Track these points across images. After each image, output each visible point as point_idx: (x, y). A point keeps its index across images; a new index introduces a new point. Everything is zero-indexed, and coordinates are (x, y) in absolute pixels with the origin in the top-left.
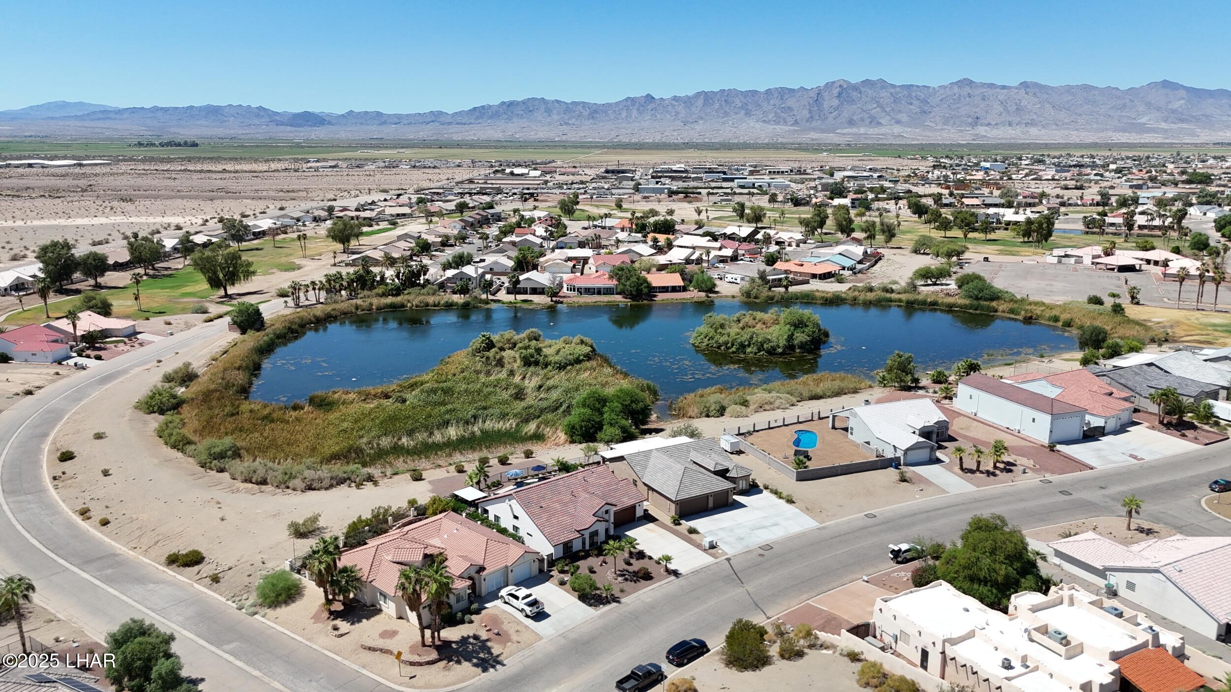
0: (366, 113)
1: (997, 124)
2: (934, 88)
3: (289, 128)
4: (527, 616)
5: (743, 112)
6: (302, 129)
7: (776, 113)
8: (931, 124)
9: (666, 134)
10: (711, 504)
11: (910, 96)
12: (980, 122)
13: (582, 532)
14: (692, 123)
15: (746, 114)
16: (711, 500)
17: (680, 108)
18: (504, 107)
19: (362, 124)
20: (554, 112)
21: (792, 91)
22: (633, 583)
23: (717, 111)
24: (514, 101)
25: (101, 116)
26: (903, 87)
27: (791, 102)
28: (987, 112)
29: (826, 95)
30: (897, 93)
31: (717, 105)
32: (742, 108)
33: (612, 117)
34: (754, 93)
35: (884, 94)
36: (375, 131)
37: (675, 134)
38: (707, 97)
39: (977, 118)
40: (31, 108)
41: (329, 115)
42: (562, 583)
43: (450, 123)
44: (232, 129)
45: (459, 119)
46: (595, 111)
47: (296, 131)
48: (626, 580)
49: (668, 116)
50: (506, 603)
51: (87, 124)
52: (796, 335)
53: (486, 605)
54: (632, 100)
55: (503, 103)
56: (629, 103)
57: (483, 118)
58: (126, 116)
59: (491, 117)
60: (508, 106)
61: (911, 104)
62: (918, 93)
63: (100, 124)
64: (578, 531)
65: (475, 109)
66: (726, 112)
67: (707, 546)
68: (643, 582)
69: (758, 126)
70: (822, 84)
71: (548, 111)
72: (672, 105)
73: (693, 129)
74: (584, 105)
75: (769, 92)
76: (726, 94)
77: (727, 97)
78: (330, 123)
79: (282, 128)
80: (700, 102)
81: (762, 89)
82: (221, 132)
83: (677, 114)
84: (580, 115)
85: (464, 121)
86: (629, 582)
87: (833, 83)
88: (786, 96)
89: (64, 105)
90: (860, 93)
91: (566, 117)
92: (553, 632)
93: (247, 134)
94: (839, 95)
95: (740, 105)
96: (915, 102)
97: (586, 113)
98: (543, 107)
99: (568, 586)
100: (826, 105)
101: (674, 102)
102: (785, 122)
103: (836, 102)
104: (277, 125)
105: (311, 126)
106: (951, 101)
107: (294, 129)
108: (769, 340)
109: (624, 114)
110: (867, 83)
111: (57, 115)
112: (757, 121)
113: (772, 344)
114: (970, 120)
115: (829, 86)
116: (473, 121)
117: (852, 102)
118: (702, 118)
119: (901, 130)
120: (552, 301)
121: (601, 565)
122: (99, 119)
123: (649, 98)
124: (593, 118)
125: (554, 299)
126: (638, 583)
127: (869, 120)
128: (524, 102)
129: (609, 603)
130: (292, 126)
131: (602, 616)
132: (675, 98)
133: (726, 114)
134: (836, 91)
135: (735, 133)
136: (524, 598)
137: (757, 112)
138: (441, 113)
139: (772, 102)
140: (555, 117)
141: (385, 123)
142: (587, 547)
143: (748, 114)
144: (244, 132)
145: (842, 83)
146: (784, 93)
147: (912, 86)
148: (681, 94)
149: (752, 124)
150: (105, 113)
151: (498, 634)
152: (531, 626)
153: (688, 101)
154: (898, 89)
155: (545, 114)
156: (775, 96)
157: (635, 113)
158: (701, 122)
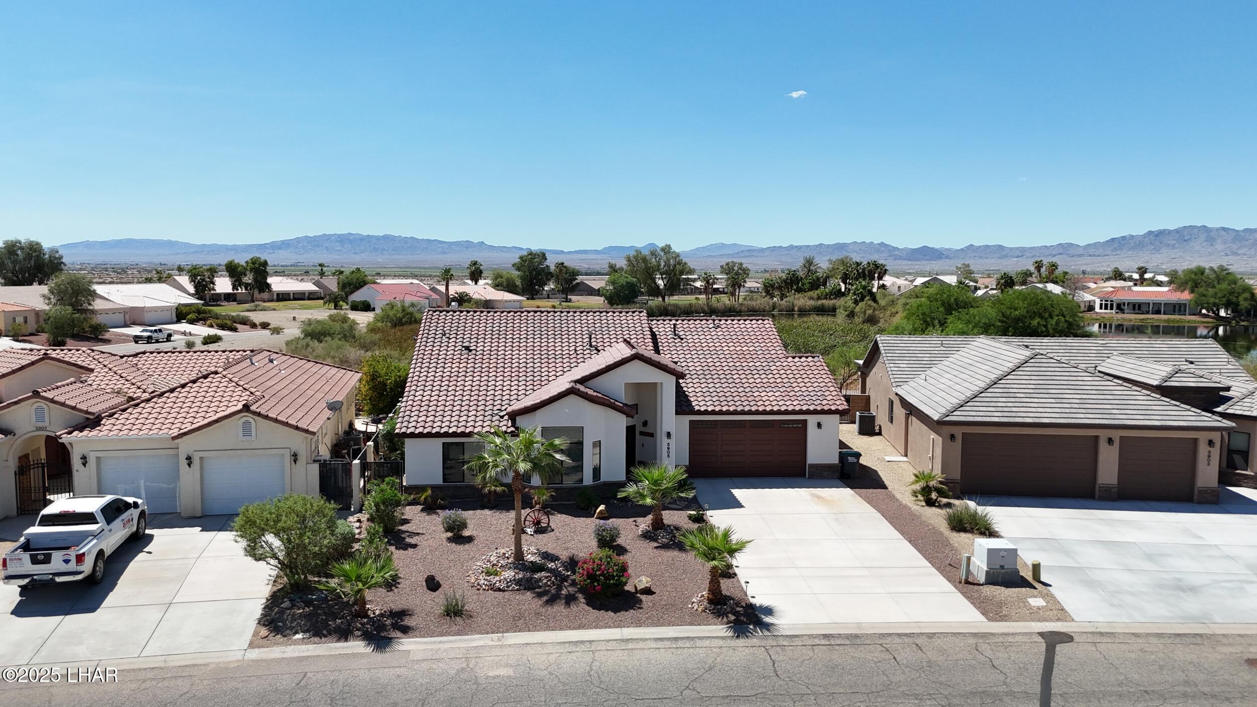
0: (988, 247)
3: (905, 262)
6: (919, 263)
18: (1151, 236)
19: (981, 257)
20: (1219, 240)
24: (1165, 230)
25: (747, 254)
36: (993, 264)
40: (698, 249)
41: (949, 250)
43: (1080, 256)
45: (1091, 251)
47: (912, 265)
55: (1150, 233)
57: (1121, 249)
58: (769, 253)
59: (1132, 249)
60: (1157, 236)
65: (1113, 240)
71: (1210, 240)
78: (947, 257)
79: (900, 262)
85: (1097, 253)
89: (723, 246)
98: (1203, 237)
104: (895, 260)
105: (928, 260)
107: (910, 263)
111: (713, 254)
116: (1108, 252)
128: (1177, 231)
130: (909, 260)
138: (1071, 245)
141: (1006, 256)
150: (753, 252)
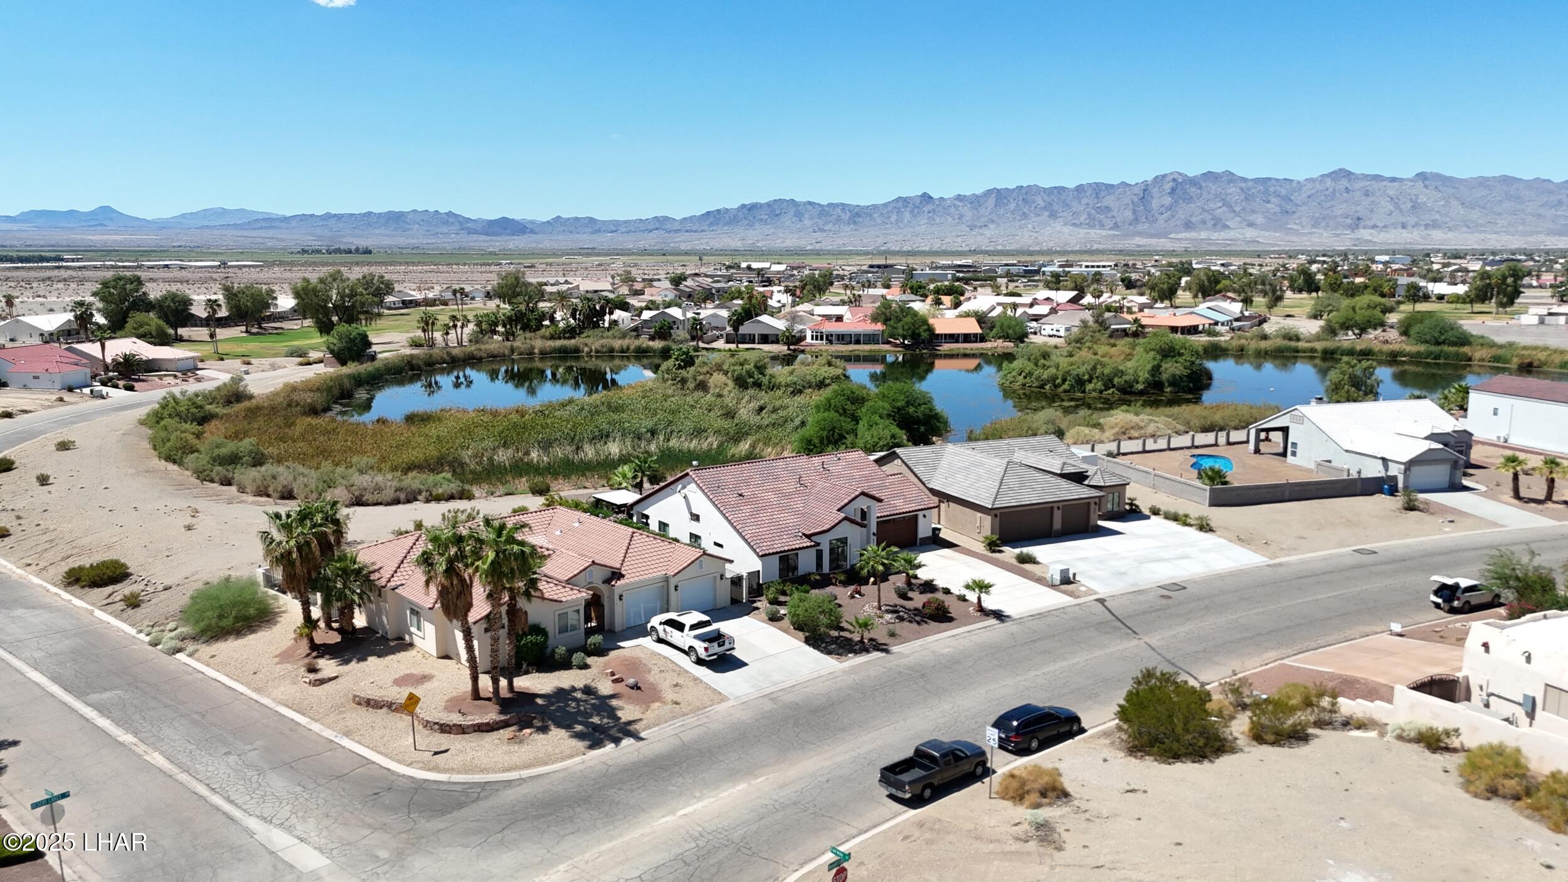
0: (577, 219)
1: (1385, 227)
2: (1299, 182)
3: (483, 237)
4: (700, 662)
5: (1046, 213)
6: (499, 238)
7: (1089, 215)
8: (1295, 227)
9: (947, 240)
10: (1057, 524)
11: (1266, 191)
12: (1362, 223)
13: (816, 539)
14: (981, 227)
15: (1049, 216)
16: (1058, 516)
17: (968, 212)
18: (745, 210)
19: (571, 232)
20: (806, 216)
21: (1110, 187)
22: (915, 625)
23: (1012, 213)
24: (757, 204)
25: (264, 224)
26: (1257, 181)
27: (1109, 201)
28: (1372, 211)
29: (1155, 191)
30: (1249, 189)
31: (1012, 206)
32: (1045, 208)
33: (879, 221)
34: (1061, 190)
35: (1231, 189)
36: (586, 240)
37: (959, 240)
38: (1000, 196)
39: (1359, 219)
40: (184, 216)
41: (532, 222)
42: (774, 618)
43: (677, 231)
44: (417, 238)
45: (688, 226)
46: (857, 215)
47: (491, 240)
48: (901, 619)
49: (950, 220)
50: (660, 641)
51: (246, 233)
52: (1164, 366)
53: (621, 644)
54: (904, 201)
55: (743, 206)
56: (900, 204)
57: (717, 224)
58: (294, 223)
59: (728, 223)
60: (749, 209)
61: (1268, 202)
62: (1278, 188)
63: (262, 233)
64: (809, 537)
65: (708, 213)
66: (1024, 213)
67: (1057, 578)
68: (933, 624)
69: (1067, 230)
70: (1150, 177)
71: (799, 215)
72: (955, 205)
73: (982, 234)
74: (843, 206)
75: (1080, 189)
76: (1024, 192)
77: (1026, 194)
78: (532, 231)
79: (474, 237)
80: (991, 202)
81: (1071, 184)
82: (402, 241)
83: (961, 217)
84: (838, 220)
85: (694, 228)
86: (906, 624)
87: (1164, 176)
88: (1103, 194)
89: (224, 212)
90: (1200, 188)
91: (821, 222)
92: (751, 690)
93: (432, 244)
94: (1173, 191)
95: (1043, 204)
96: (1273, 199)
97: (846, 217)
98: (792, 211)
99: (786, 622)
100: (1155, 204)
101: (957, 203)
102: (1102, 226)
103: (1168, 200)
104: (469, 233)
105: (509, 235)
106: (1323, 198)
107: (488, 238)
108: (1122, 372)
109: (894, 218)
110: (1209, 176)
111: (212, 224)
112: (1065, 224)
113: (1127, 378)
114: (1349, 221)
115: (1159, 180)
116: (705, 227)
117: (1190, 199)
118: (993, 221)
119: (1256, 234)
120: (789, 349)
121: (852, 597)
122: (262, 228)
123: (926, 198)
124: (855, 222)
125: (792, 347)
126: (925, 626)
127: (1213, 222)
128: (768, 205)
129: (867, 651)
130: (486, 234)
131: (853, 670)
132: (959, 198)
133: (1025, 216)
134: (1168, 187)
135: (1036, 238)
136: (693, 627)
137: (1065, 214)
138: (666, 219)
139: (1084, 201)
140: (807, 222)
141: (599, 231)
142: (826, 568)
143: (1053, 215)
144: (429, 241)
145: (1176, 176)
146: (1100, 189)
147: (1270, 179)
148: (967, 192)
149: (1058, 228)
150: (270, 222)
151: (636, 687)
152: (704, 679)
153: (976, 201)
154: (1250, 184)
155: (794, 219)
156: (1088, 194)
157: (907, 216)
158: (992, 226)
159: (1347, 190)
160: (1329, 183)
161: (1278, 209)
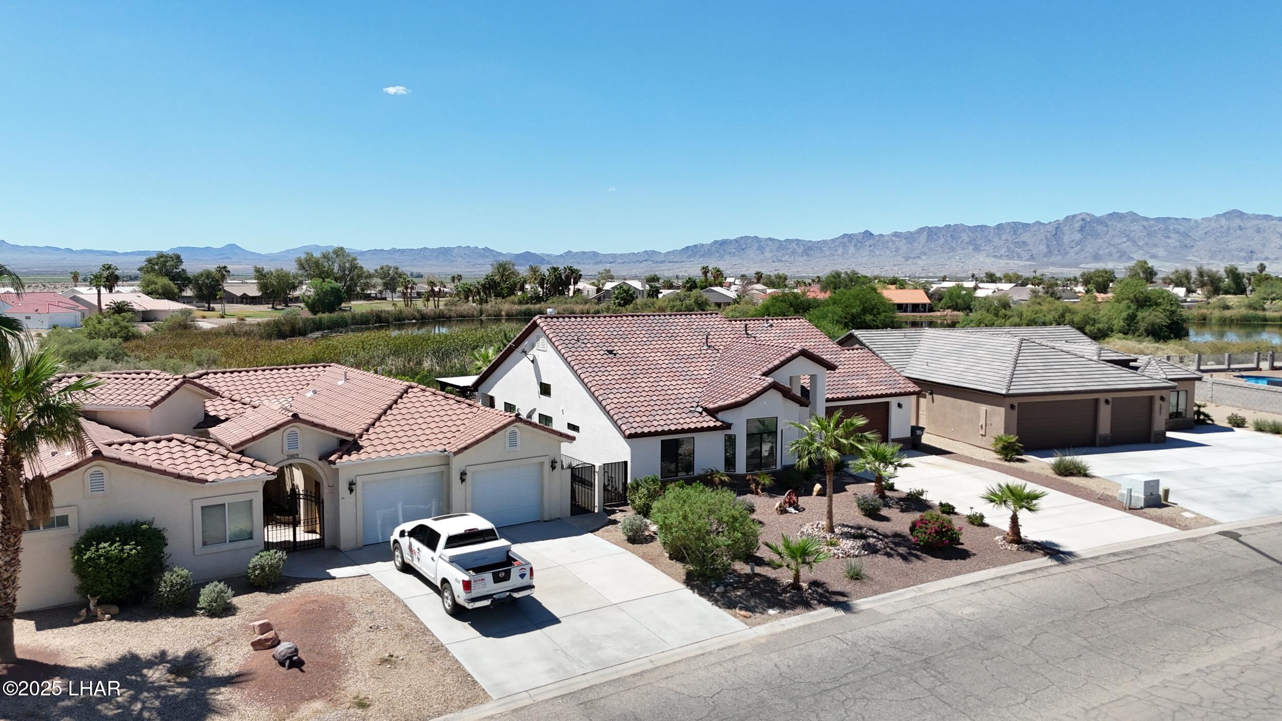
0: (584, 252)
1: (1276, 259)
2: (1196, 221)
5: (971, 247)
7: (1008, 249)
8: (1193, 258)
9: (885, 269)
11: (1167, 229)
12: (1255, 256)
14: (914, 258)
15: (973, 250)
17: (903, 246)
18: (717, 245)
19: (579, 263)
21: (1026, 226)
23: (942, 246)
24: (726, 240)
26: (1158, 220)
27: (1026, 237)
28: (1261, 245)
29: (1066, 229)
30: (1151, 226)
31: (942, 241)
32: (969, 243)
33: (828, 253)
34: (983, 228)
35: (1135, 227)
37: (896, 268)
38: (931, 233)
39: (1252, 252)
41: (548, 255)
43: (662, 262)
45: (671, 257)
46: (809, 248)
49: (888, 252)
54: (849, 237)
55: (716, 242)
56: (846, 239)
57: (694, 256)
59: (703, 256)
60: (722, 244)
61: (1169, 238)
62: (1177, 226)
65: (687, 248)
66: (952, 247)
69: (989, 260)
70: (1061, 218)
71: (761, 249)
72: (892, 240)
73: (915, 264)
74: (798, 241)
75: (1000, 227)
76: (951, 229)
77: (953, 233)
80: (923, 238)
81: (992, 224)
83: (897, 250)
84: (794, 252)
85: (676, 259)
87: (1074, 216)
88: (1020, 231)
90: (1107, 226)
91: (779, 254)
94: (1082, 229)
95: (968, 240)
96: (1172, 235)
97: (800, 250)
98: (755, 246)
100: (1066, 239)
101: (894, 238)
102: (1020, 257)
103: (1078, 236)
106: (1218, 234)
109: (840, 251)
110: (1114, 216)
112: (988, 256)
114: (1243, 254)
115: (1070, 219)
116: (685, 259)
117: (1097, 235)
118: (925, 254)
123: (868, 234)
124: (807, 255)
127: (1119, 254)
128: (737, 240)
132: (896, 234)
133: (952, 249)
134: (1077, 225)
135: (962, 267)
137: (987, 248)
139: (1004, 237)
140: (768, 255)
141: (600, 262)
143: (977, 249)
145: (1085, 216)
146: (1016, 228)
147: (1169, 218)
148: (903, 230)
149: (981, 259)
153: (910, 237)
154: (1152, 222)
155: (757, 252)
156: (1008, 231)
157: (852, 249)
158: (924, 258)
159: (1240, 228)
160: (1223, 222)
161: (1178, 244)
